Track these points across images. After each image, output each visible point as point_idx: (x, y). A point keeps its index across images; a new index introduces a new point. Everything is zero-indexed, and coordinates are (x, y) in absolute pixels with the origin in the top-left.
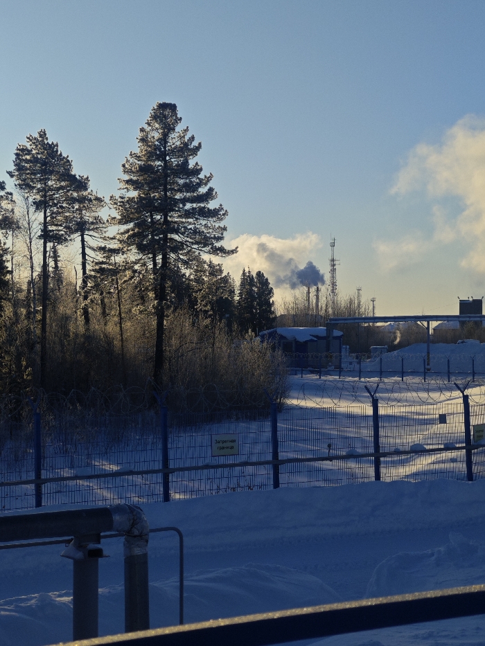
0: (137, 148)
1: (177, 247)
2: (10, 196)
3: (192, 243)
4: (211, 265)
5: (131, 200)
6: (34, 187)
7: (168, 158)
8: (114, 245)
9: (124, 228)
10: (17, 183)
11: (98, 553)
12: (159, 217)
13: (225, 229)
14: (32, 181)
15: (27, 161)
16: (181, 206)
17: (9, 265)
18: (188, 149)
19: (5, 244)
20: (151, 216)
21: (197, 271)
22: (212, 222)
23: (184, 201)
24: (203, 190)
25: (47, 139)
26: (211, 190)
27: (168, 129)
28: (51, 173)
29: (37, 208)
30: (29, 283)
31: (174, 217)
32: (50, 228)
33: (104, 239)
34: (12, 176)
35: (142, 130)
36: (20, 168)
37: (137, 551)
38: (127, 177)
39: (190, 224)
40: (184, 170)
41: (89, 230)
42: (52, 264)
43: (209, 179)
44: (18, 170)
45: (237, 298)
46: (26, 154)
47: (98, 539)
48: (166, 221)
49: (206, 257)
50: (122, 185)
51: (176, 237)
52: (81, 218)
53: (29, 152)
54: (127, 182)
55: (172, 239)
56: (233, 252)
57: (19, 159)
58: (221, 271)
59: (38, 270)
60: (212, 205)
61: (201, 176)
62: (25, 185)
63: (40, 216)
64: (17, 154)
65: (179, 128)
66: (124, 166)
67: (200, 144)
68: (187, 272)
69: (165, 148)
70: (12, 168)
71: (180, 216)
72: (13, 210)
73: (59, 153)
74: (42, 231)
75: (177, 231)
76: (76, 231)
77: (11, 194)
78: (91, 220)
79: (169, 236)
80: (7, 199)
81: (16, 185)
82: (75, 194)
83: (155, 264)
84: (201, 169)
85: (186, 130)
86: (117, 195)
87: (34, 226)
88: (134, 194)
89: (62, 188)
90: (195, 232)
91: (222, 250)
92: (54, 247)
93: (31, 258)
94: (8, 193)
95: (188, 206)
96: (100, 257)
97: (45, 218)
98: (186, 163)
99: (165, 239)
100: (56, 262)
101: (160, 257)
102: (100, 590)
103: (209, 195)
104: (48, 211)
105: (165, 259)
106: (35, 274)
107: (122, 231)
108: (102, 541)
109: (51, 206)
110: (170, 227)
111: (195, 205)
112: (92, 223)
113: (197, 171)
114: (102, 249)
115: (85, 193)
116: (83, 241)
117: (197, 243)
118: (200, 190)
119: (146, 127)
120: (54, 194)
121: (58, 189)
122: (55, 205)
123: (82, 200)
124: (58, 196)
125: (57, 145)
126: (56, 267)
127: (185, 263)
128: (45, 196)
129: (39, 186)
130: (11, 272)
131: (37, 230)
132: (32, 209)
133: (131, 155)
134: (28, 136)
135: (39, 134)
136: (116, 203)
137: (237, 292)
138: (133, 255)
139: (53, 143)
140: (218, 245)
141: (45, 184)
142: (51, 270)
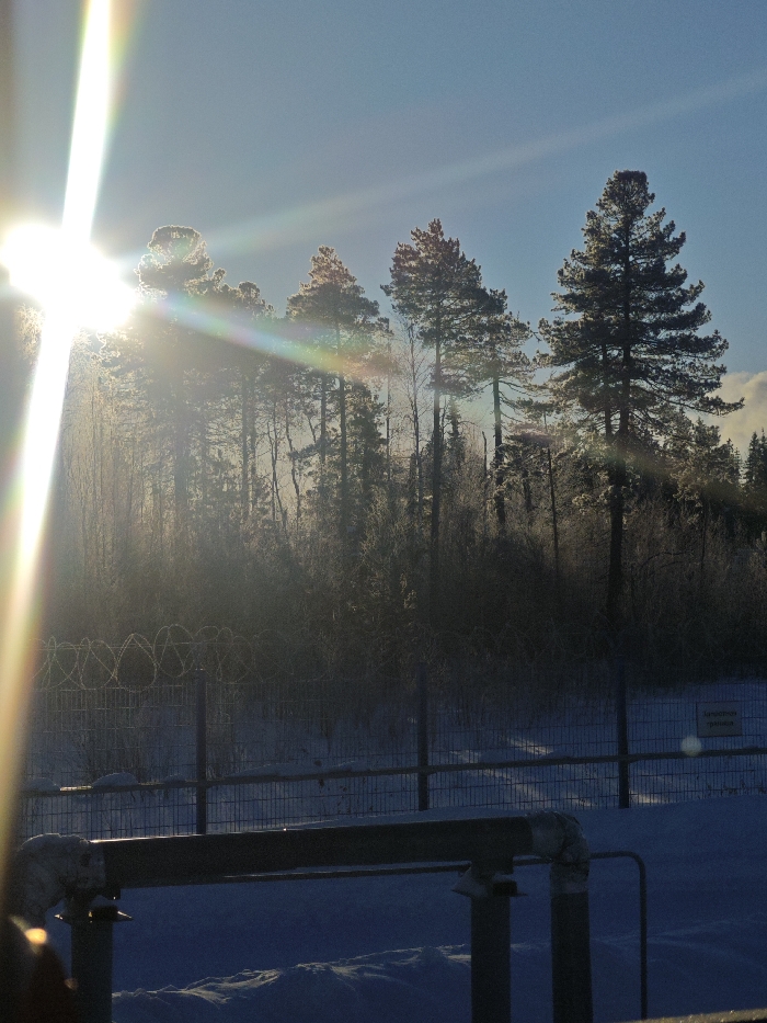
0: (583, 245)
1: (646, 400)
2: (385, 325)
3: (670, 394)
4: (700, 429)
5: (572, 326)
6: (421, 310)
7: (631, 259)
8: (544, 398)
9: (561, 370)
10: (396, 303)
11: (509, 889)
12: (615, 353)
13: (723, 370)
14: (419, 300)
15: (411, 269)
16: (652, 334)
17: (382, 430)
18: (664, 244)
19: (376, 398)
20: (604, 351)
21: (676, 438)
22: (703, 360)
23: (656, 326)
24: (688, 308)
25: (442, 234)
26: (701, 307)
27: (632, 212)
28: (448, 286)
29: (426, 342)
30: (413, 458)
31: (641, 352)
32: (445, 372)
33: (530, 388)
34: (388, 293)
35: (591, 215)
36: (400, 280)
37: (571, 888)
38: (566, 291)
39: (666, 362)
40: (657, 277)
41: (505, 374)
42: (448, 428)
43: (697, 290)
44: (397, 284)
45: (743, 481)
46: (411, 259)
47: (509, 869)
48: (627, 357)
49: (693, 416)
50: (559, 303)
51: (643, 384)
52: (494, 356)
53: (415, 255)
54: (566, 298)
55: (637, 388)
56: (736, 406)
57: (400, 267)
58: (716, 438)
59: (426, 438)
60: (702, 332)
61: (685, 286)
62: (407, 307)
63: (430, 354)
64: (396, 259)
65: (650, 211)
66: (561, 273)
67: (683, 235)
68: (661, 440)
69: (627, 242)
70: (388, 280)
71: (649, 351)
72: (389, 345)
73: (461, 255)
74: (433, 377)
75: (644, 375)
76: (486, 376)
77: (387, 321)
78: (508, 359)
79: (633, 382)
80: (381, 329)
81: (394, 307)
82: (484, 319)
83: (609, 428)
84: (685, 275)
85: (661, 214)
86: (551, 319)
87: (421, 370)
88: (577, 317)
89: (464, 309)
90: (675, 375)
91: (717, 404)
92: (452, 401)
93: (416, 418)
94: (381, 320)
95: (663, 335)
96: (522, 417)
97: (438, 355)
98: (660, 265)
99: (626, 387)
100: (455, 424)
101: (618, 416)
102: (513, 946)
103: (698, 316)
104: (442, 345)
105: (624, 419)
106: (423, 444)
107: (557, 375)
108: (516, 868)
109: (447, 339)
110: (635, 369)
111: (674, 333)
112: (511, 364)
113: (678, 278)
114: (527, 404)
115: (499, 317)
116: (496, 391)
117: (678, 393)
118: (683, 307)
119: (597, 210)
120: (452, 320)
121: (457, 312)
122: (454, 336)
123: (494, 328)
124: (457, 322)
125: (458, 243)
126: (455, 433)
127: (659, 425)
128: (437, 323)
129: (429, 308)
130: (386, 442)
131: (425, 374)
132: (418, 344)
133: (573, 255)
134: (414, 231)
135: (432, 227)
136: (548, 332)
137: (743, 471)
138: (575, 413)
139: (450, 241)
140: (710, 395)
141: (438, 304)
142: (446, 436)
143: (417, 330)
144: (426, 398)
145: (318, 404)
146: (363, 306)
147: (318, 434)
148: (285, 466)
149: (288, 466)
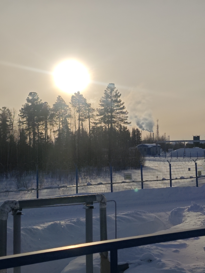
0: (104, 96)
1: (115, 122)
3: (119, 121)
4: (124, 127)
5: (102, 110)
6: (76, 107)
7: (112, 98)
8: (97, 122)
9: (100, 117)
10: (72, 105)
11: (92, 207)
12: (110, 114)
13: (128, 117)
14: (76, 105)
15: (74, 100)
17: (70, 127)
18: (117, 96)
19: (68, 122)
20: (108, 114)
21: (120, 128)
22: (124, 115)
23: (116, 110)
24: (122, 106)
26: (124, 106)
27: (112, 90)
30: (75, 132)
32: (80, 117)
33: (95, 120)
34: (70, 104)
35: (105, 91)
37: (103, 207)
38: (101, 103)
39: (118, 116)
40: (116, 101)
41: (91, 118)
42: (81, 127)
43: (123, 104)
44: (72, 102)
45: (131, 136)
46: (74, 98)
47: (92, 203)
48: (112, 115)
49: (123, 125)
50: (100, 106)
52: (89, 115)
55: (113, 120)
56: (130, 123)
57: (72, 99)
58: (127, 128)
59: (77, 128)
60: (124, 110)
61: (121, 103)
62: (74, 106)
65: (115, 90)
66: (100, 100)
67: (121, 94)
68: (117, 129)
69: (111, 95)
71: (115, 114)
72: (71, 113)
73: (83, 97)
75: (115, 118)
76: (87, 118)
77: (70, 108)
78: (91, 115)
80: (69, 110)
82: (87, 108)
83: (109, 127)
84: (121, 101)
85: (117, 91)
86: (98, 108)
88: (103, 108)
89: (84, 106)
90: (120, 118)
91: (127, 123)
92: (82, 123)
93: (75, 125)
96: (93, 125)
97: (79, 115)
98: (117, 99)
99: (111, 120)
100: (82, 126)
101: (110, 125)
102: (93, 217)
103: (123, 108)
104: (80, 113)
106: (77, 130)
110: (112, 117)
111: (119, 111)
113: (120, 101)
114: (94, 123)
115: (90, 108)
116: (89, 121)
117: (120, 121)
121: (82, 107)
122: (82, 111)
123: (89, 110)
124: (82, 109)
126: (82, 128)
127: (117, 126)
128: (79, 109)
130: (70, 129)
131: (77, 118)
132: (76, 112)
133: (102, 97)
134: (75, 93)
135: (78, 92)
136: (98, 111)
137: (131, 134)
138: (103, 124)
139: (81, 95)
140: (126, 121)
141: (79, 106)
142: (81, 128)
143: (75, 110)
144: (77, 122)
145: (58, 123)
146: (66, 106)
147: (58, 128)
148: (52, 134)
149: (53, 133)
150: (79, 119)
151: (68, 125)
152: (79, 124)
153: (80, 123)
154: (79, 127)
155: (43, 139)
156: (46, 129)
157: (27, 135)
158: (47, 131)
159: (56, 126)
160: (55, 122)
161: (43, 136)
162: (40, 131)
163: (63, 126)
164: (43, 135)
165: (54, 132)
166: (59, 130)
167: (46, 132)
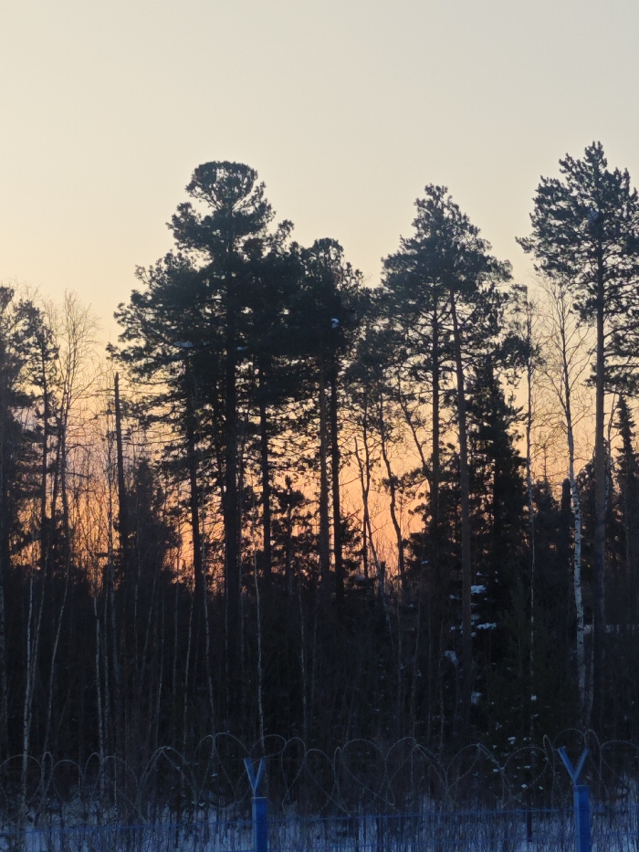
2: (521, 294)
6: (577, 272)
10: (539, 262)
14: (573, 259)
17: (520, 447)
19: (512, 399)
25: (605, 164)
28: (613, 236)
34: (528, 248)
36: (543, 229)
44: (541, 235)
46: (559, 199)
53: (565, 194)
57: (542, 210)
62: (553, 266)
63: (590, 334)
64: (538, 201)
73: (631, 193)
74: (594, 369)
80: (516, 300)
81: (537, 269)
87: (575, 359)
92: (622, 404)
93: (570, 428)
94: (516, 287)
97: (601, 337)
100: (627, 435)
104: (607, 323)
106: (579, 466)
109: (613, 312)
120: (621, 285)
121: (629, 274)
122: (623, 309)
124: (628, 288)
125: (627, 176)
126: (627, 448)
128: (599, 289)
129: (587, 269)
130: (526, 462)
131: (583, 366)
132: (572, 319)
134: (563, 160)
135: (588, 153)
139: (617, 172)
141: (600, 263)
143: (569, 299)
144: (584, 396)
150: (602, 379)
151: (510, 431)
152: (600, 415)
153: (607, 408)
154: (601, 445)
155: (305, 543)
156: (329, 459)
157: (176, 512)
158: (335, 479)
159: (409, 436)
160: (396, 407)
161: (304, 521)
162: (279, 481)
163: (462, 439)
164: (303, 512)
165: (392, 483)
166: (431, 471)
167: (330, 484)
